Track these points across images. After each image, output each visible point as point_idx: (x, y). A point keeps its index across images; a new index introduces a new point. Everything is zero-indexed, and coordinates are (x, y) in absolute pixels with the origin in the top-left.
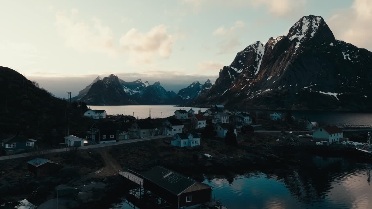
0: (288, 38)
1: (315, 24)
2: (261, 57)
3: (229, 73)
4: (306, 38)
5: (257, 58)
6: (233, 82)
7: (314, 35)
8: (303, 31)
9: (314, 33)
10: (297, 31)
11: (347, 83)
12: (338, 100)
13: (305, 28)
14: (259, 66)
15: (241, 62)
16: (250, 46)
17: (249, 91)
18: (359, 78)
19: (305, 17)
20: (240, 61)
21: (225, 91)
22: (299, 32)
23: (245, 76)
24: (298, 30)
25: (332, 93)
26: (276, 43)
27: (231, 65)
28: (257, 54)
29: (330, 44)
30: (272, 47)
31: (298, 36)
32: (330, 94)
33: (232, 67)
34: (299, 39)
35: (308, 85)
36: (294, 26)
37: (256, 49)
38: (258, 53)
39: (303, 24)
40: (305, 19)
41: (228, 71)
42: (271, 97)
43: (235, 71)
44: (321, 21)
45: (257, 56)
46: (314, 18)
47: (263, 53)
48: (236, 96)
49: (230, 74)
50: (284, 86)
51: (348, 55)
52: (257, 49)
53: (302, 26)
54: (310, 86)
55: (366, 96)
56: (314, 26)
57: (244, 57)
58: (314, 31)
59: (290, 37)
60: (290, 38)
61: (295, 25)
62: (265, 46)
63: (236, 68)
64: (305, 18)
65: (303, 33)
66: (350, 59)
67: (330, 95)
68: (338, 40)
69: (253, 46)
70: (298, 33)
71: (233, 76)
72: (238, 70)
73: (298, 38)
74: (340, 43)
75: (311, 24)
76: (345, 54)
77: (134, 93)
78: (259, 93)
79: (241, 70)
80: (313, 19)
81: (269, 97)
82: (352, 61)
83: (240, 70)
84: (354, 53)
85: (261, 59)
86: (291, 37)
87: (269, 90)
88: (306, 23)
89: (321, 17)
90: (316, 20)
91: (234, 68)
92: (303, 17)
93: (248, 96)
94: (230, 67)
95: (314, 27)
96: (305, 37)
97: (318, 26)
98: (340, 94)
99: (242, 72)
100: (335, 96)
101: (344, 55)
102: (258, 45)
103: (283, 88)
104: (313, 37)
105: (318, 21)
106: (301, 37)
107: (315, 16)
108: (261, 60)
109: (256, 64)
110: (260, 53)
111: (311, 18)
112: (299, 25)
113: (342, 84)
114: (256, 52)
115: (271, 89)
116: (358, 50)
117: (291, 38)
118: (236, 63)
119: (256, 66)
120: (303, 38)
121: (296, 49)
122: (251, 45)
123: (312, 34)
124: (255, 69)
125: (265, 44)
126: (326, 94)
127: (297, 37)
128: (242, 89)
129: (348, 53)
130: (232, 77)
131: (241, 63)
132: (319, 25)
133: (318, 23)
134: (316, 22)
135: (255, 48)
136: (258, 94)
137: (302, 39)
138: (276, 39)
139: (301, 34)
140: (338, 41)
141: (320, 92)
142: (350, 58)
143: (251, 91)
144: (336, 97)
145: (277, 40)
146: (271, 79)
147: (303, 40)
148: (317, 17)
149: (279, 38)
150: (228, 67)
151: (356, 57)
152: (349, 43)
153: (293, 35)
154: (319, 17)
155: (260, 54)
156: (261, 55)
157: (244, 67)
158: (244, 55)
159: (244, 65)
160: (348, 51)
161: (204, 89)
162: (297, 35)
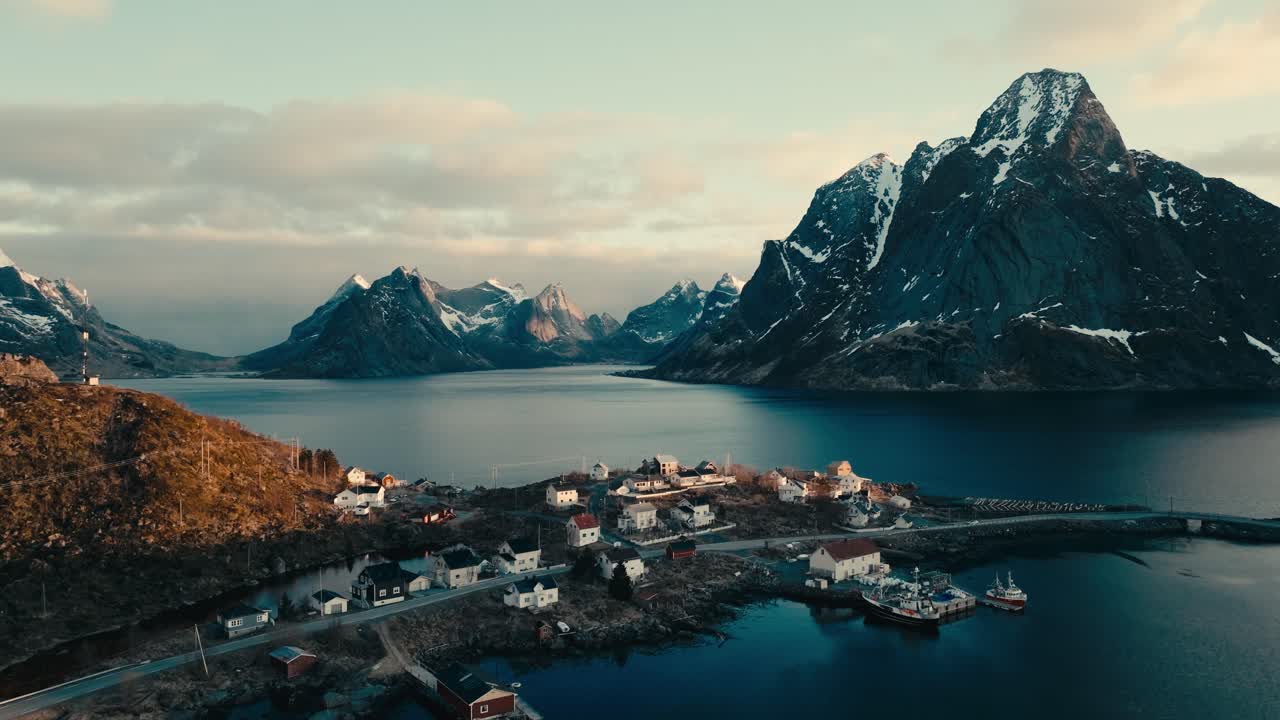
0: (973, 149)
1: (1060, 100)
2: (889, 207)
3: (785, 263)
4: (1029, 150)
5: (878, 212)
6: (797, 295)
7: (1056, 138)
8: (1022, 126)
9: (1055, 131)
10: (1000, 123)
11: (1163, 296)
12: (1132, 352)
13: (1027, 115)
14: (882, 238)
15: (825, 227)
16: (853, 172)
17: (847, 327)
18: (1204, 277)
19: (1030, 75)
20: (821, 224)
21: (773, 326)
22: (1007, 127)
23: (836, 275)
24: (1004, 121)
25: (1114, 330)
26: (936, 162)
27: (791, 238)
28: (876, 199)
29: (1109, 165)
30: (922, 177)
31: (1003, 142)
32: (1106, 333)
33: (794, 244)
34: (1006, 153)
35: (1034, 307)
36: (991, 108)
37: (872, 181)
38: (880, 195)
39: (1022, 101)
40: (1028, 82)
41: (783, 258)
42: (913, 348)
43: (802, 255)
44: (1079, 89)
45: (877, 205)
46: (1058, 79)
47: (895, 195)
48: (807, 340)
49: (787, 267)
50: (956, 312)
51: (1170, 201)
52: (876, 180)
53: (1020, 108)
54: (1042, 309)
55: (1223, 339)
56: (1057, 108)
57: (835, 207)
58: (1055, 123)
59: (977, 146)
60: (978, 150)
61: (997, 103)
62: (903, 169)
63: (807, 248)
64: (1027, 79)
65: (1020, 131)
66: (1174, 215)
67: (1107, 337)
68: (1138, 150)
69: (864, 171)
70: (1004, 133)
71: (798, 273)
72: (815, 253)
73: (1004, 149)
74: (1143, 160)
75: (1048, 101)
76: (1160, 199)
77: (474, 325)
78: (878, 335)
79: (823, 254)
80: (1055, 83)
81: (908, 347)
82: (1182, 223)
83: (819, 254)
84: (1188, 195)
85: (888, 214)
86: (981, 147)
87: (908, 323)
88: (1032, 97)
89: (1081, 77)
90: (1064, 87)
91: (802, 246)
92: (1023, 77)
93: (842, 345)
94: (789, 244)
95: (1056, 111)
96: (1026, 147)
97: (1071, 106)
98: (1138, 334)
99: (825, 262)
100: (1121, 341)
101: (1156, 200)
102: (881, 167)
103: (953, 320)
104: (1054, 145)
105: (1069, 90)
106: (1013, 145)
107: (1060, 74)
108: (890, 218)
109: (872, 231)
110: (886, 193)
111: (1047, 77)
112: (1008, 103)
113: (1147, 298)
114: (875, 192)
115: (916, 323)
116: (1204, 185)
117: (984, 149)
118: (806, 231)
119: (873, 240)
120: (1021, 148)
121: (996, 186)
122: (858, 169)
123: (1051, 136)
124: (869, 249)
125: (903, 164)
126: (1092, 333)
127: (1001, 145)
128: (824, 319)
129: (1172, 193)
130: (795, 279)
131: (826, 231)
132: (1072, 103)
133: (1071, 97)
134: (1063, 95)
135: (868, 179)
136: (875, 337)
137: (1016, 151)
138: (938, 149)
139: (1014, 134)
140: (1139, 153)
141: (1074, 328)
142: (1176, 211)
143: (853, 327)
144: (1127, 344)
145: (940, 151)
146: (916, 287)
147: (1019, 156)
148: (1066, 76)
149: (947, 145)
150: (782, 244)
151: (1194, 208)
152: (1174, 160)
153: (986, 139)
154: (1074, 75)
155: (886, 200)
156: (891, 201)
157: (834, 244)
158: (835, 203)
159: (832, 237)
160: (1171, 187)
161: (711, 309)
162: (1002, 138)
